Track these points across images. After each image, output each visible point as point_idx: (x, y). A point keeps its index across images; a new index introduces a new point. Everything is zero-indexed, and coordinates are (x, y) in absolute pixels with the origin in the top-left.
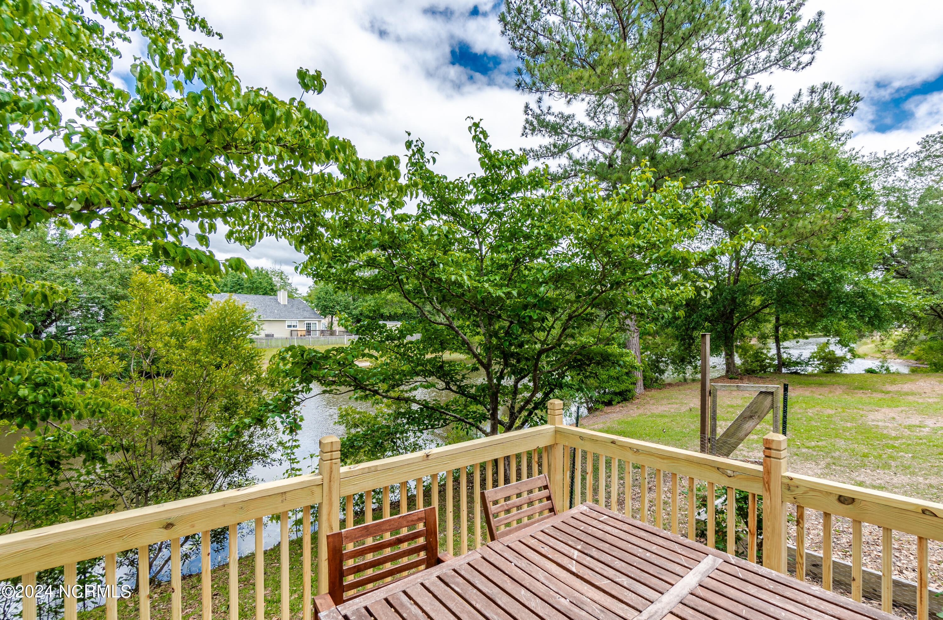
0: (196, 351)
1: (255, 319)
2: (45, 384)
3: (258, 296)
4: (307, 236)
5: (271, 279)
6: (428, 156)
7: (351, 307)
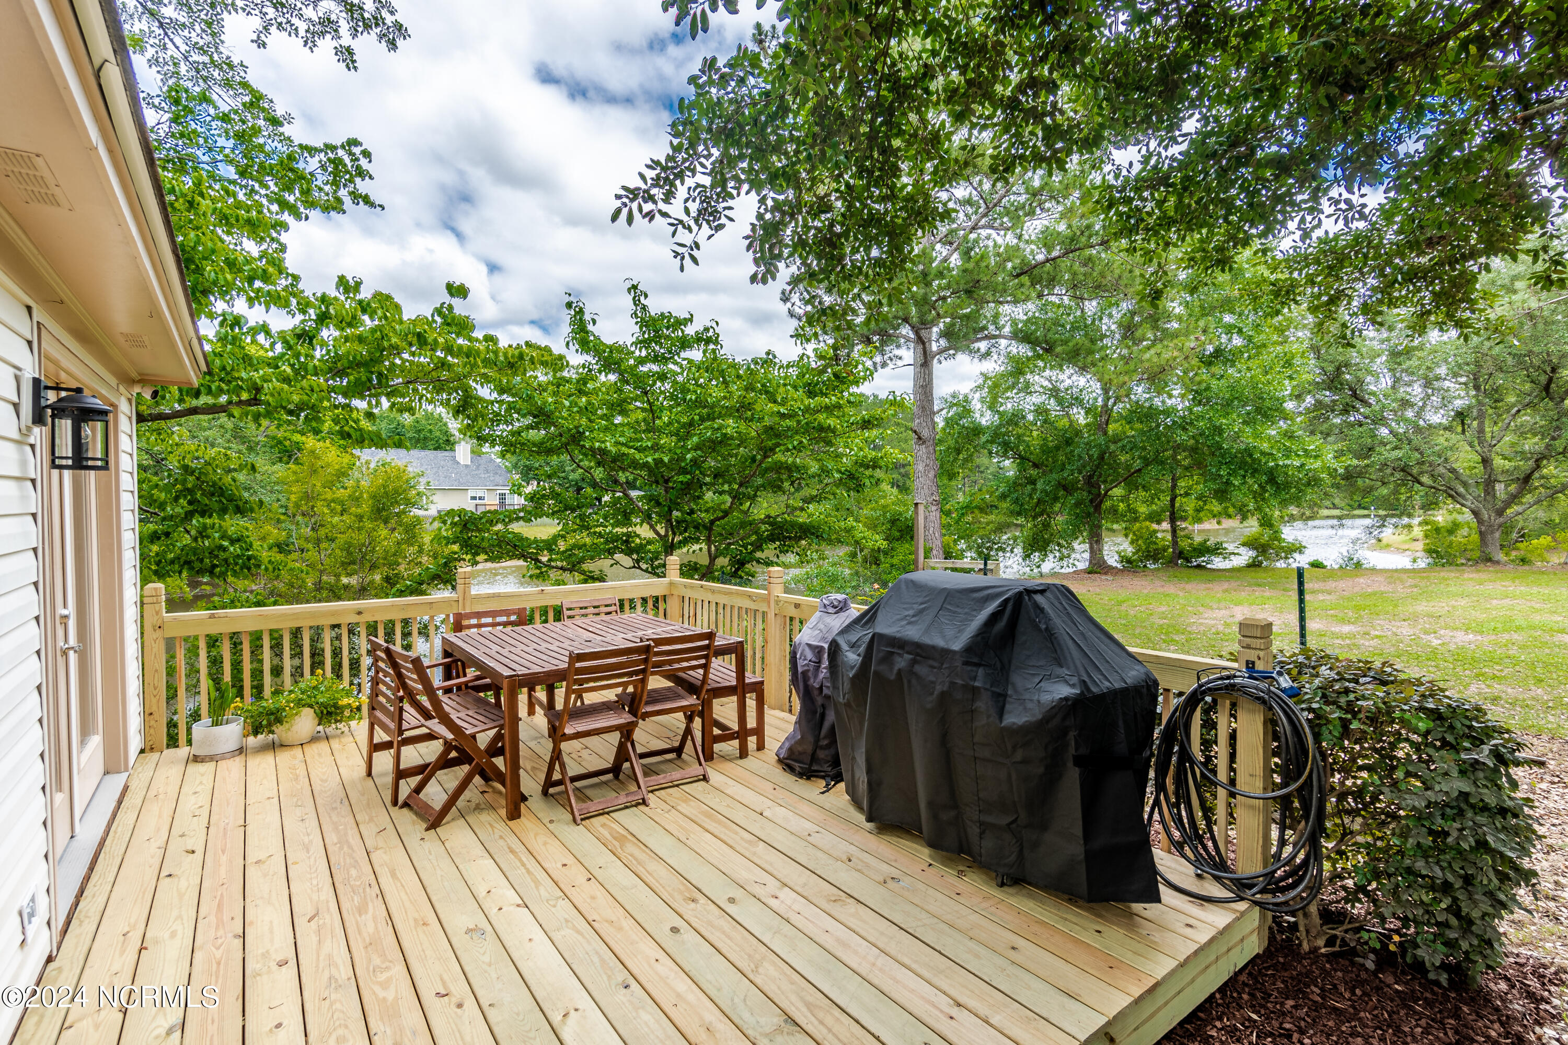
0: (360, 518)
1: (421, 488)
2: (238, 540)
3: (427, 452)
4: (463, 406)
5: (445, 425)
6: (587, 317)
7: (567, 469)
